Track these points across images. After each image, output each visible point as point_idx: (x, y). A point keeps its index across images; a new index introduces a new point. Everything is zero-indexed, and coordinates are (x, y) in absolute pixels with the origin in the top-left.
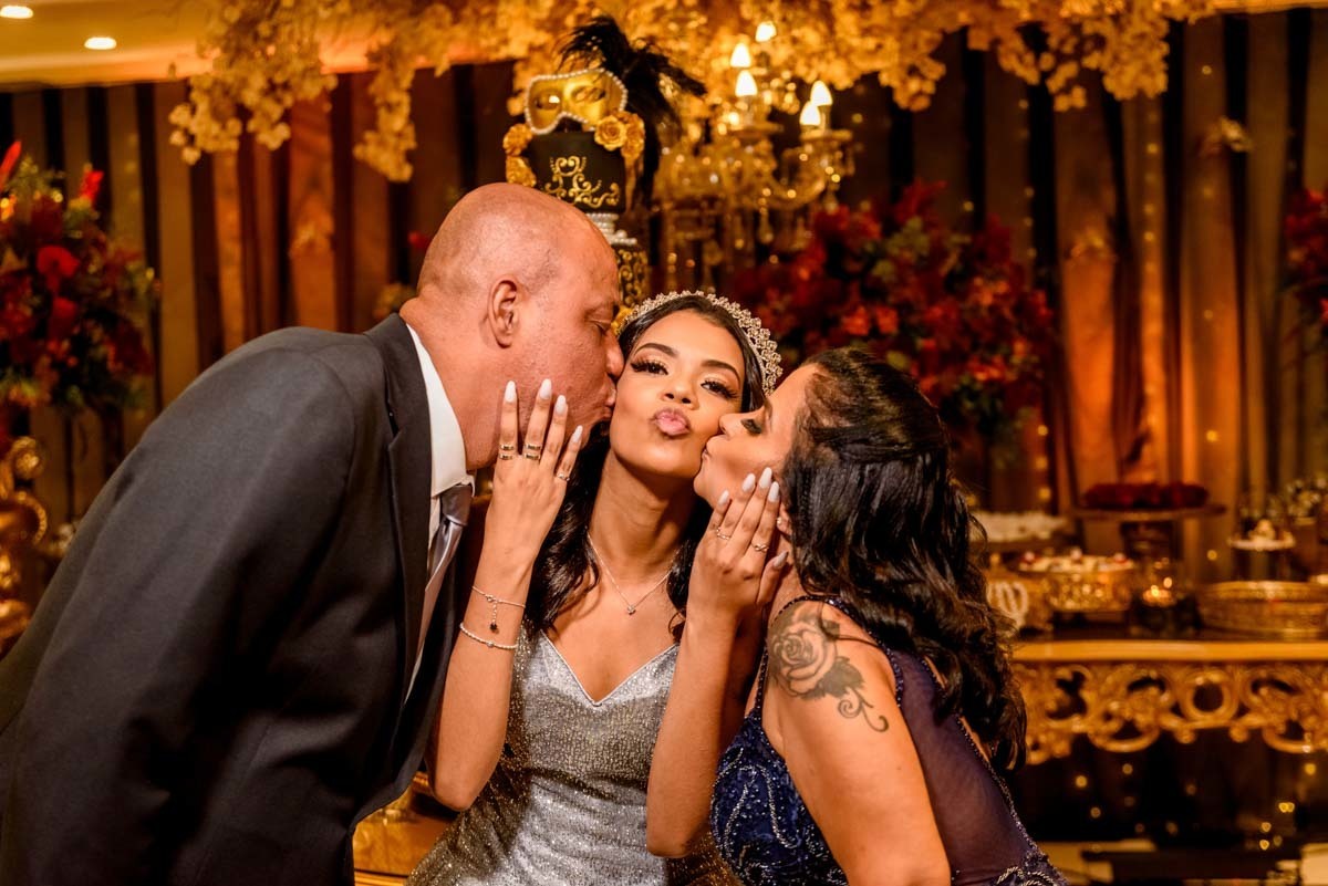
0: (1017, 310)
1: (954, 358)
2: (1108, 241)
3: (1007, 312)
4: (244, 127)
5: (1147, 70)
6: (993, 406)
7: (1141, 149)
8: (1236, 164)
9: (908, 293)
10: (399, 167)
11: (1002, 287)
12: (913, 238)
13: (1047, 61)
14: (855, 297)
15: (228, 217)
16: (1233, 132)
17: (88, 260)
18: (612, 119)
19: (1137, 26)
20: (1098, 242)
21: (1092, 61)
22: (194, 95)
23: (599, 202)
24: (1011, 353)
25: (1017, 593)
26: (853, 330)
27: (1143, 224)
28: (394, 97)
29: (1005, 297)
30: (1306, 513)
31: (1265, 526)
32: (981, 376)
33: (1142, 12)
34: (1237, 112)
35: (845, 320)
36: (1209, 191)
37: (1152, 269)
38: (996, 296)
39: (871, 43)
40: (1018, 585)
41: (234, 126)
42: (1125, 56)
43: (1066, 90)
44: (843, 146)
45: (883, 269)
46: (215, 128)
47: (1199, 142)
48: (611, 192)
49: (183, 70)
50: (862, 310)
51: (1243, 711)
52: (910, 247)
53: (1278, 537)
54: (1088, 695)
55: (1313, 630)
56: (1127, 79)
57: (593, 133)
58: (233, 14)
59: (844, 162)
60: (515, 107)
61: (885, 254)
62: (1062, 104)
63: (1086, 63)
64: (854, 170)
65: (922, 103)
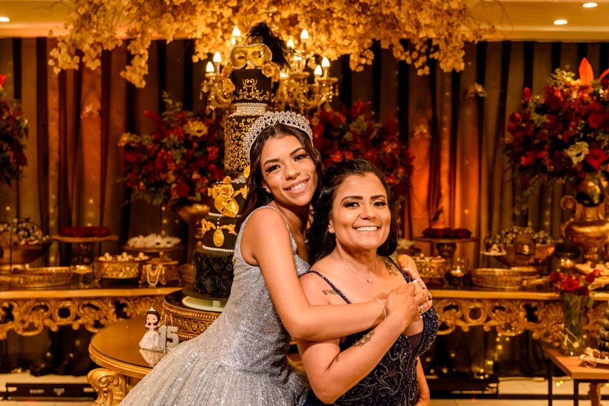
0: (400, 155)
2: (428, 130)
3: (396, 156)
4: (81, 60)
5: (456, 61)
7: (443, 94)
8: (480, 102)
9: (358, 146)
10: (141, 82)
11: (395, 146)
12: (361, 123)
13: (415, 55)
14: (336, 146)
15: (53, 100)
16: (479, 89)
17: (2, 114)
18: (267, 64)
19: (455, 44)
20: (425, 131)
21: (436, 56)
22: (60, 44)
23: (262, 98)
24: (398, 173)
26: (335, 160)
27: (442, 125)
28: (142, 51)
29: (395, 149)
30: (510, 242)
31: (495, 246)
33: (456, 37)
34: (481, 81)
35: (332, 156)
36: (469, 112)
37: (446, 143)
38: (392, 149)
39: (346, 42)
41: (77, 59)
42: (449, 55)
43: (422, 67)
44: (334, 85)
45: (348, 136)
46: (69, 59)
47: (466, 92)
48: (267, 95)
49: (56, 34)
50: (338, 152)
51: (488, 319)
52: (359, 127)
53: (500, 251)
55: (517, 287)
56: (449, 64)
57: (261, 70)
58: (82, 11)
59: (334, 91)
60: (195, 59)
61: (348, 130)
62: (420, 73)
63: (431, 56)
64: (337, 94)
65: (361, 69)
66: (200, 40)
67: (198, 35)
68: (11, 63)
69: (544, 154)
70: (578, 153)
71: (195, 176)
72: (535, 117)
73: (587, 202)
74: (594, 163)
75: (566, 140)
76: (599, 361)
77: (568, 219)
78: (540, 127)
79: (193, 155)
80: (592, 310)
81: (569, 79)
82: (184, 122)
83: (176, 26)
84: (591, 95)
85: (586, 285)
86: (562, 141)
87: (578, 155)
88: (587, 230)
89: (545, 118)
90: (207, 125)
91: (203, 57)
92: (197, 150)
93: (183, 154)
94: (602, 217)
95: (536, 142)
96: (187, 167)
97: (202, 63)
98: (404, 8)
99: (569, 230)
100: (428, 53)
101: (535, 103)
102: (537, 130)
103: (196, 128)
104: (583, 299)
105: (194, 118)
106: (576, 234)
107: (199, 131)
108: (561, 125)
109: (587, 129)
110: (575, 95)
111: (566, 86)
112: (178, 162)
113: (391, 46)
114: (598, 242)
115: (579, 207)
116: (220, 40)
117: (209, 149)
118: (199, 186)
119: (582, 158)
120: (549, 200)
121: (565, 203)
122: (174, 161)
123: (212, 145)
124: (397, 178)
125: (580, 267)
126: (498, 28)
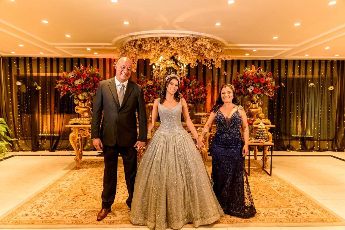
0: (204, 90)
1: (198, 95)
3: (203, 90)
5: (219, 65)
6: (202, 100)
7: (215, 75)
8: (225, 76)
9: (193, 88)
10: (135, 71)
12: (194, 82)
13: (208, 64)
14: (187, 88)
16: (225, 73)
17: (99, 79)
18: (175, 66)
19: (219, 60)
20: (210, 84)
21: (214, 64)
25: (205, 120)
26: (187, 91)
27: (215, 83)
28: (136, 62)
29: (203, 89)
32: (201, 97)
34: (226, 71)
36: (222, 79)
37: (216, 88)
39: (190, 60)
40: (205, 119)
42: (217, 63)
43: (210, 67)
45: (191, 85)
47: (221, 74)
49: (115, 58)
52: (194, 83)
54: (212, 131)
56: (217, 66)
57: (173, 67)
58: (123, 52)
59: (187, 73)
60: (150, 64)
61: (191, 83)
62: (209, 68)
63: (212, 64)
64: (188, 74)
65: (193, 67)
66: (151, 59)
67: (151, 58)
68: (96, 65)
69: (242, 90)
70: (251, 89)
71: (150, 95)
72: (240, 80)
73: (253, 103)
74: (255, 92)
75: (248, 86)
76: (255, 141)
77: (248, 107)
78: (241, 83)
79: (150, 90)
80: (254, 130)
81: (249, 70)
82: (147, 81)
83: (146, 56)
84: (255, 74)
85: (252, 123)
86: (247, 86)
87: (251, 90)
88: (253, 110)
89: (242, 80)
90: (153, 82)
91: (152, 64)
92: (151, 89)
93: (147, 90)
94: (257, 107)
95: (240, 86)
96: (148, 93)
97: (152, 66)
98: (207, 51)
99: (249, 110)
100: (211, 63)
101: (240, 76)
102: (240, 83)
103: (150, 83)
104: (251, 126)
105: (149, 80)
106: (250, 110)
107: (151, 84)
108: (246, 82)
109: (253, 83)
110: (250, 74)
111: (248, 72)
112: (146, 92)
113: (202, 61)
114: (256, 113)
115: (252, 104)
116: (156, 59)
117: (154, 88)
118: (151, 98)
119: (252, 90)
120: (244, 103)
121: (248, 103)
122: (145, 92)
123: (155, 87)
124: (203, 96)
125: (251, 119)
126: (230, 56)
